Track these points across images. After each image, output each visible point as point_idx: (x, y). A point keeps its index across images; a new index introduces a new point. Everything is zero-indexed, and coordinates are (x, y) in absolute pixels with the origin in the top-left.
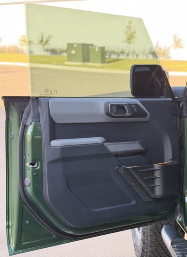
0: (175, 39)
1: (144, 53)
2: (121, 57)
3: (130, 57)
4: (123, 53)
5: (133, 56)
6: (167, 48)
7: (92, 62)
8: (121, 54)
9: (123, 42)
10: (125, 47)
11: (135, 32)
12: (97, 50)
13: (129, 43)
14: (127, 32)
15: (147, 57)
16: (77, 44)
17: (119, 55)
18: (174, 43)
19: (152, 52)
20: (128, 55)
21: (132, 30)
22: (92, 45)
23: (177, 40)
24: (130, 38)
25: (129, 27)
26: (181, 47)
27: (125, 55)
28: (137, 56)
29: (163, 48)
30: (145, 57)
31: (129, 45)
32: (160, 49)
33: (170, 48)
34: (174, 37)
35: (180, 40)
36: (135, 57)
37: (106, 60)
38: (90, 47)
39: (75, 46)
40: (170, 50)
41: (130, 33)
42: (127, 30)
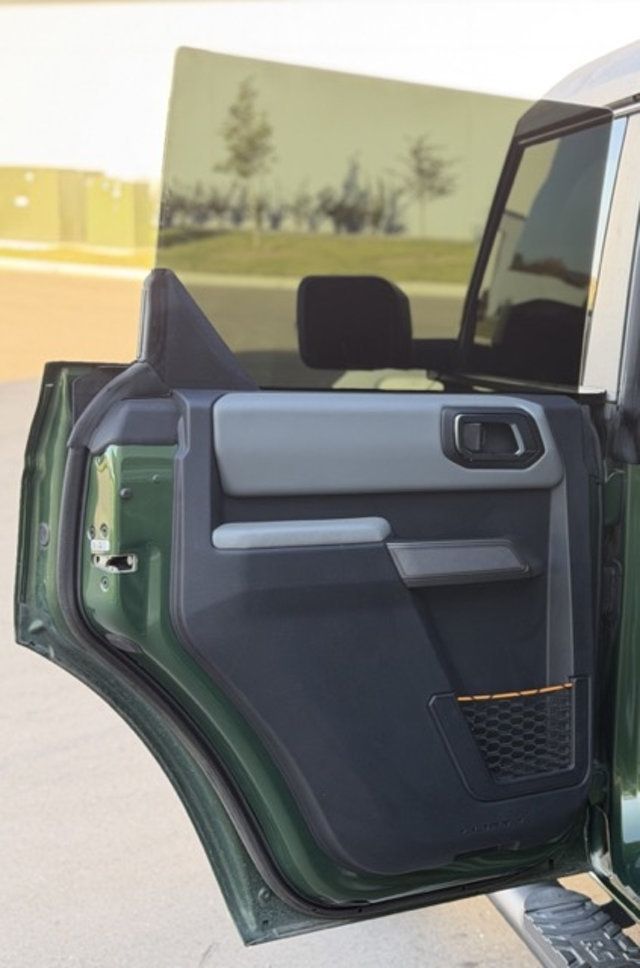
0: (420, 161)
1: (298, 208)
2: (213, 224)
3: (249, 224)
4: (217, 207)
5: (259, 220)
6: (387, 195)
8: (212, 213)
9: (218, 168)
10: (224, 184)
11: (265, 131)
12: (117, 193)
13: (244, 174)
14: (234, 130)
15: (313, 226)
16: (34, 170)
17: (202, 216)
18: (412, 176)
19: (331, 206)
20: (238, 218)
21: (256, 123)
22: (97, 175)
23: (426, 165)
24: (247, 154)
25: (240, 112)
26: (441, 192)
27: (228, 215)
28: (276, 221)
29: (375, 192)
30: (305, 227)
31: (242, 182)
32: (363, 195)
33: (400, 192)
34: (416, 152)
35: (438, 165)
36: (266, 224)
38: (90, 182)
39: (29, 177)
40: (403, 200)
41: (244, 132)
42: (234, 122)
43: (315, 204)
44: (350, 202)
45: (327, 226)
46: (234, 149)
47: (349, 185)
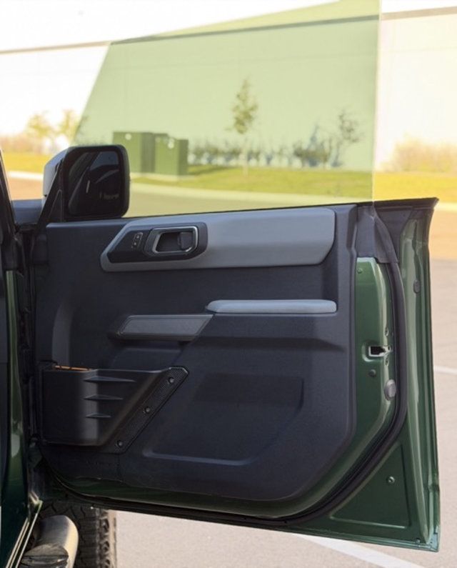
0: (343, 122)
1: (280, 153)
2: (233, 163)
5: (259, 160)
6: (334, 145)
7: (161, 173)
8: (233, 156)
9: (228, 129)
11: (254, 108)
12: (171, 145)
13: (241, 132)
14: (237, 107)
16: (132, 134)
17: (229, 158)
20: (248, 158)
21: (250, 103)
22: (163, 135)
23: (346, 124)
24: (243, 120)
25: (242, 97)
28: (269, 160)
30: (285, 163)
31: (241, 137)
33: (340, 143)
34: (341, 117)
36: (263, 163)
37: (191, 170)
38: (158, 140)
39: (129, 137)
41: (242, 108)
42: (238, 102)
43: (291, 150)
44: (313, 148)
45: (297, 163)
46: (237, 119)
47: (313, 139)
